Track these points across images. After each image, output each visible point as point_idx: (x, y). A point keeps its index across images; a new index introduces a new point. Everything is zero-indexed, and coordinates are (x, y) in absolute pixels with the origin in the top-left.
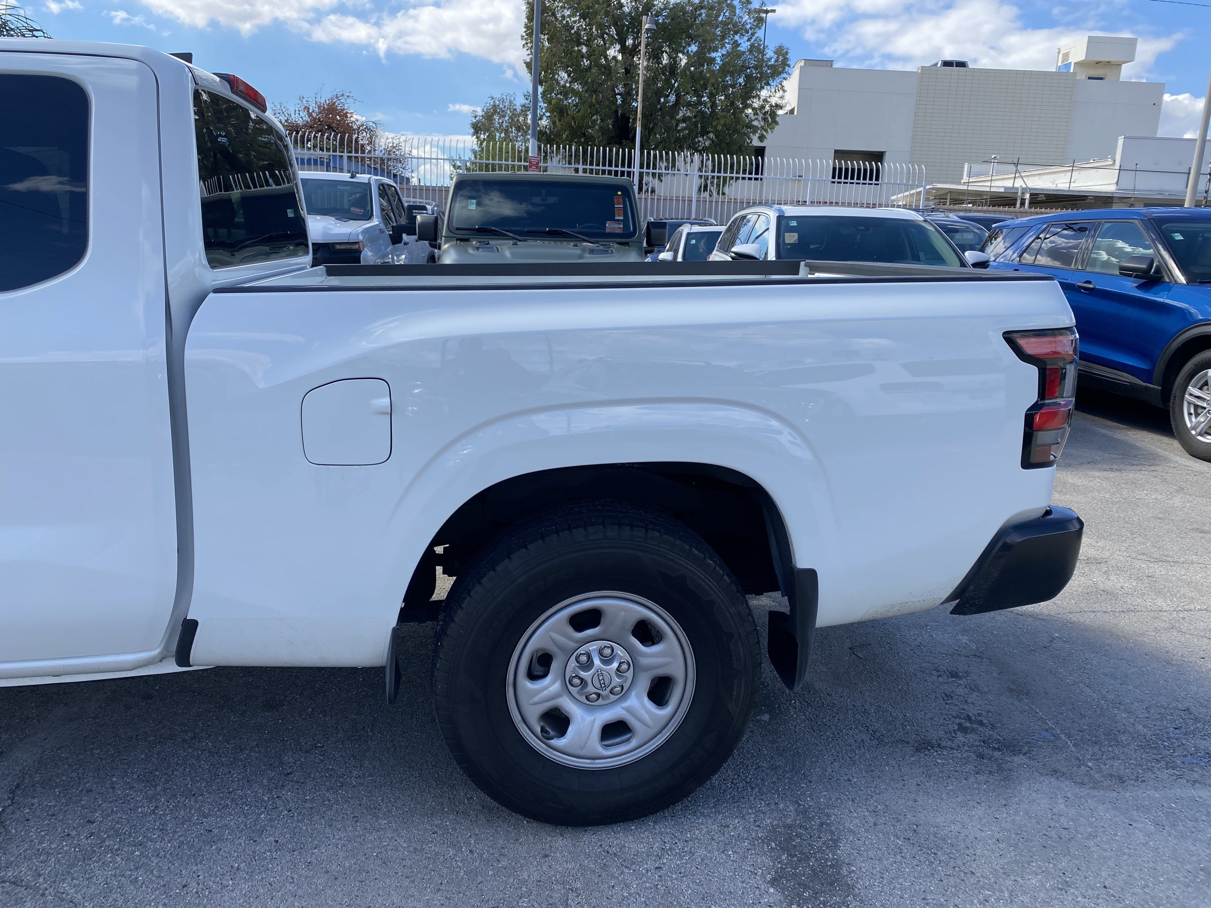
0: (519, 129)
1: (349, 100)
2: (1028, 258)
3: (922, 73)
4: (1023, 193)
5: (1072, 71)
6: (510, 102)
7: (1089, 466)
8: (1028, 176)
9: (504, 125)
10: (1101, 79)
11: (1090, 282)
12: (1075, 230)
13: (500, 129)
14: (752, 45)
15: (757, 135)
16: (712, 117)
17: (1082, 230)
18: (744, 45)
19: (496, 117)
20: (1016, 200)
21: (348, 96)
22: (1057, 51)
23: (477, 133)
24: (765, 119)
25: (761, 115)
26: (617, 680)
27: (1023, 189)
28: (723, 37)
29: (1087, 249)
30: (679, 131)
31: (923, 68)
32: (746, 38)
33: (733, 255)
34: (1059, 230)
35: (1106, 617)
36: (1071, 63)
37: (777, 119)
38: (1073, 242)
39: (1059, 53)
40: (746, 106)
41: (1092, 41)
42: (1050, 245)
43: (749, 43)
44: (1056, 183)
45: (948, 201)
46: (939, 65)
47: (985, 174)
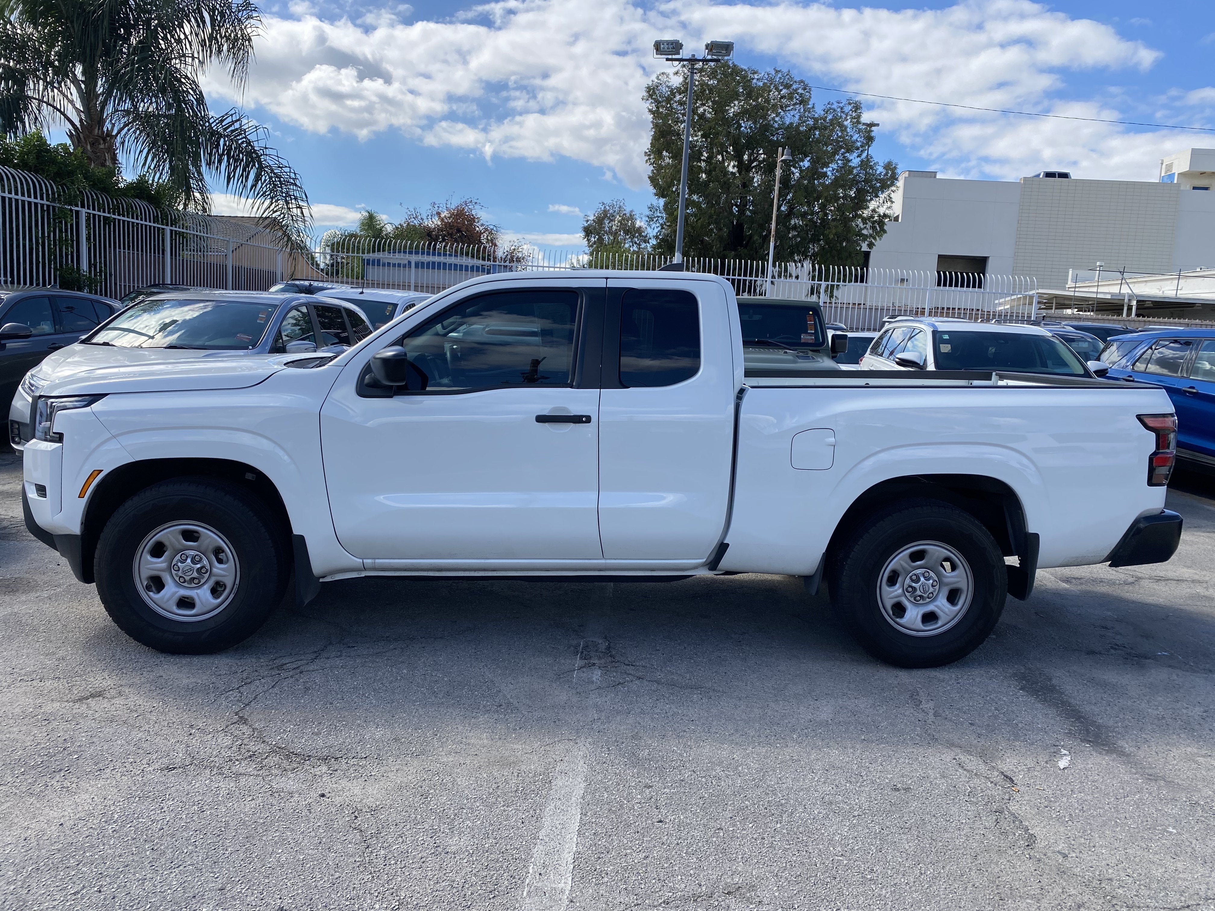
0: (627, 232)
1: (477, 207)
2: (1140, 367)
3: (1024, 184)
4: (1129, 300)
5: (1175, 182)
6: (620, 207)
7: (1195, 529)
8: (1134, 282)
9: (614, 228)
10: (1206, 189)
11: (1193, 388)
12: (1181, 344)
13: (610, 232)
14: (862, 161)
15: (867, 243)
16: (824, 227)
17: (1187, 343)
18: (855, 161)
19: (606, 222)
20: (1123, 305)
21: (476, 203)
22: (1160, 162)
23: (588, 236)
24: (873, 228)
25: (870, 224)
26: (931, 589)
27: (1130, 296)
28: (835, 152)
29: (1191, 359)
30: (791, 239)
31: (1025, 179)
32: (855, 155)
33: (897, 360)
34: (1168, 343)
35: (1205, 609)
36: (1174, 174)
37: (885, 227)
38: (1179, 354)
39: (1162, 164)
40: (857, 216)
41: (1196, 153)
42: (1159, 355)
43: (859, 159)
44: (1163, 289)
45: (1054, 305)
46: (1041, 176)
47: (1091, 280)
